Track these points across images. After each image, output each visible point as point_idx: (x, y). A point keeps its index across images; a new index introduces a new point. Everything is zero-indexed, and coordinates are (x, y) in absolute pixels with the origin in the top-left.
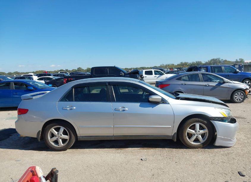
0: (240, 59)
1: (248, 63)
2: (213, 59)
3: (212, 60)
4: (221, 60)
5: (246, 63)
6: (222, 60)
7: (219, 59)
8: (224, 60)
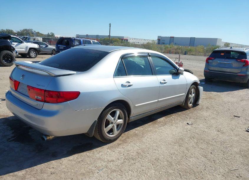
0: (51, 33)
1: (57, 37)
2: (26, 30)
3: (24, 30)
4: (33, 32)
5: (56, 37)
6: (35, 31)
7: (31, 30)
8: (37, 32)
